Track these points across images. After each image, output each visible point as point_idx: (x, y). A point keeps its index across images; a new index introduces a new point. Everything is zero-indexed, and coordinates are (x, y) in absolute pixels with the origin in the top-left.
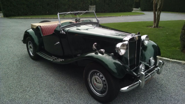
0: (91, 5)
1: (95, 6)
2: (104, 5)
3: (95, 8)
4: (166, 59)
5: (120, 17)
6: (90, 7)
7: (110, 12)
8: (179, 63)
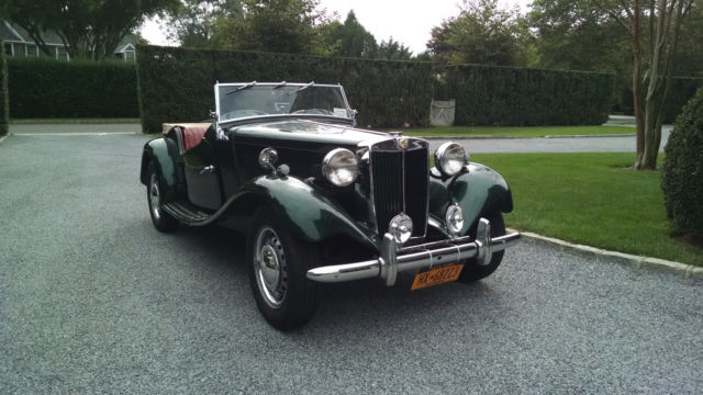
0: (436, 99)
1: (452, 103)
2: (487, 99)
3: (453, 111)
4: (587, 248)
5: (540, 139)
6: (434, 107)
7: (512, 125)
8: (625, 262)
